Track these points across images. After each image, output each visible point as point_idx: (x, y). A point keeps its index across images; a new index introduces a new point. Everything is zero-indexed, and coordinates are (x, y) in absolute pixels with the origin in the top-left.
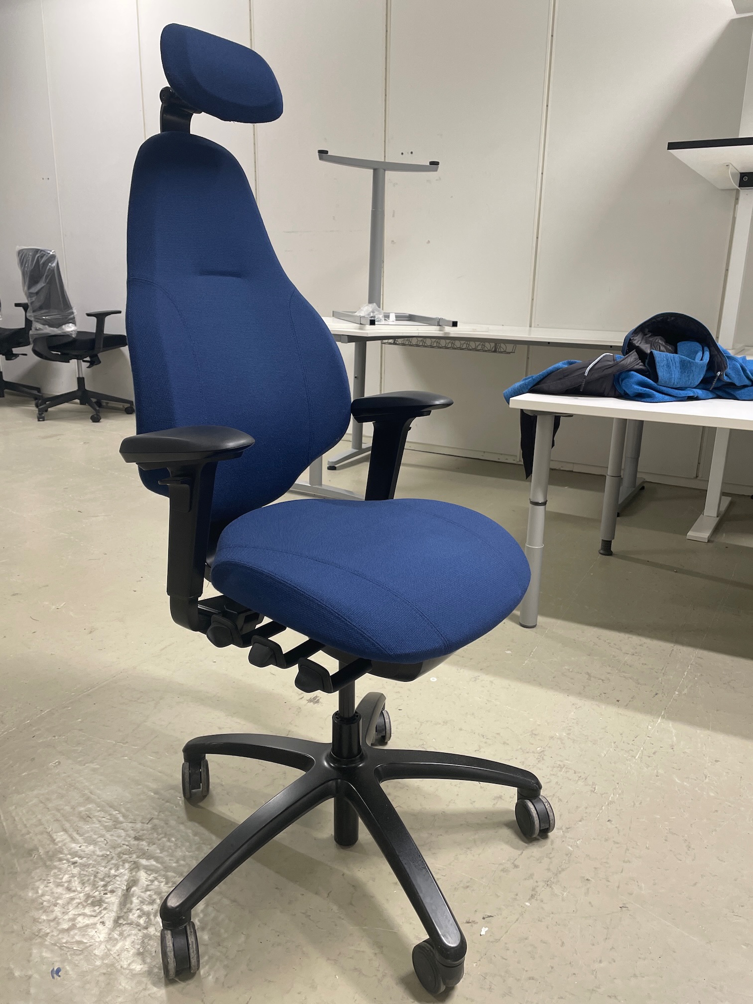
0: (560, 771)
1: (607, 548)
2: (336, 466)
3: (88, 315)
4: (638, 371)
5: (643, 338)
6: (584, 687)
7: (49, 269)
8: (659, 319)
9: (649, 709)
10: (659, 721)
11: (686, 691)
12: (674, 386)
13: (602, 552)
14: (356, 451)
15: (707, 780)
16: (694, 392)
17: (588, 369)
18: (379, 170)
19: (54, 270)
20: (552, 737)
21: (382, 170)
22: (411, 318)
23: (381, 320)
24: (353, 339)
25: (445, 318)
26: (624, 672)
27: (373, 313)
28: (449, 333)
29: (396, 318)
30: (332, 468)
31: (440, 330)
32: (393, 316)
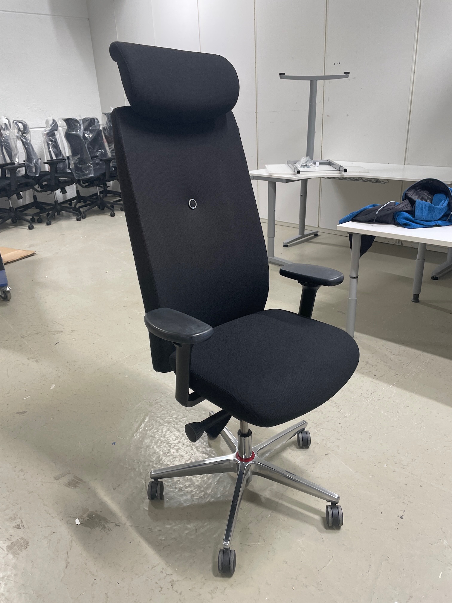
1: (416, 299)
2: (288, 245)
4: (407, 212)
5: (414, 192)
8: (424, 182)
9: (389, 382)
10: (390, 386)
11: (413, 375)
12: (424, 220)
13: (413, 300)
14: (301, 236)
15: (397, 414)
16: (436, 223)
17: (378, 210)
18: (313, 80)
21: (315, 81)
22: (330, 163)
23: (311, 166)
24: (288, 181)
25: (342, 166)
26: (386, 363)
27: (306, 163)
28: (343, 175)
29: (320, 164)
30: (285, 246)
31: (340, 173)
32: (317, 163)
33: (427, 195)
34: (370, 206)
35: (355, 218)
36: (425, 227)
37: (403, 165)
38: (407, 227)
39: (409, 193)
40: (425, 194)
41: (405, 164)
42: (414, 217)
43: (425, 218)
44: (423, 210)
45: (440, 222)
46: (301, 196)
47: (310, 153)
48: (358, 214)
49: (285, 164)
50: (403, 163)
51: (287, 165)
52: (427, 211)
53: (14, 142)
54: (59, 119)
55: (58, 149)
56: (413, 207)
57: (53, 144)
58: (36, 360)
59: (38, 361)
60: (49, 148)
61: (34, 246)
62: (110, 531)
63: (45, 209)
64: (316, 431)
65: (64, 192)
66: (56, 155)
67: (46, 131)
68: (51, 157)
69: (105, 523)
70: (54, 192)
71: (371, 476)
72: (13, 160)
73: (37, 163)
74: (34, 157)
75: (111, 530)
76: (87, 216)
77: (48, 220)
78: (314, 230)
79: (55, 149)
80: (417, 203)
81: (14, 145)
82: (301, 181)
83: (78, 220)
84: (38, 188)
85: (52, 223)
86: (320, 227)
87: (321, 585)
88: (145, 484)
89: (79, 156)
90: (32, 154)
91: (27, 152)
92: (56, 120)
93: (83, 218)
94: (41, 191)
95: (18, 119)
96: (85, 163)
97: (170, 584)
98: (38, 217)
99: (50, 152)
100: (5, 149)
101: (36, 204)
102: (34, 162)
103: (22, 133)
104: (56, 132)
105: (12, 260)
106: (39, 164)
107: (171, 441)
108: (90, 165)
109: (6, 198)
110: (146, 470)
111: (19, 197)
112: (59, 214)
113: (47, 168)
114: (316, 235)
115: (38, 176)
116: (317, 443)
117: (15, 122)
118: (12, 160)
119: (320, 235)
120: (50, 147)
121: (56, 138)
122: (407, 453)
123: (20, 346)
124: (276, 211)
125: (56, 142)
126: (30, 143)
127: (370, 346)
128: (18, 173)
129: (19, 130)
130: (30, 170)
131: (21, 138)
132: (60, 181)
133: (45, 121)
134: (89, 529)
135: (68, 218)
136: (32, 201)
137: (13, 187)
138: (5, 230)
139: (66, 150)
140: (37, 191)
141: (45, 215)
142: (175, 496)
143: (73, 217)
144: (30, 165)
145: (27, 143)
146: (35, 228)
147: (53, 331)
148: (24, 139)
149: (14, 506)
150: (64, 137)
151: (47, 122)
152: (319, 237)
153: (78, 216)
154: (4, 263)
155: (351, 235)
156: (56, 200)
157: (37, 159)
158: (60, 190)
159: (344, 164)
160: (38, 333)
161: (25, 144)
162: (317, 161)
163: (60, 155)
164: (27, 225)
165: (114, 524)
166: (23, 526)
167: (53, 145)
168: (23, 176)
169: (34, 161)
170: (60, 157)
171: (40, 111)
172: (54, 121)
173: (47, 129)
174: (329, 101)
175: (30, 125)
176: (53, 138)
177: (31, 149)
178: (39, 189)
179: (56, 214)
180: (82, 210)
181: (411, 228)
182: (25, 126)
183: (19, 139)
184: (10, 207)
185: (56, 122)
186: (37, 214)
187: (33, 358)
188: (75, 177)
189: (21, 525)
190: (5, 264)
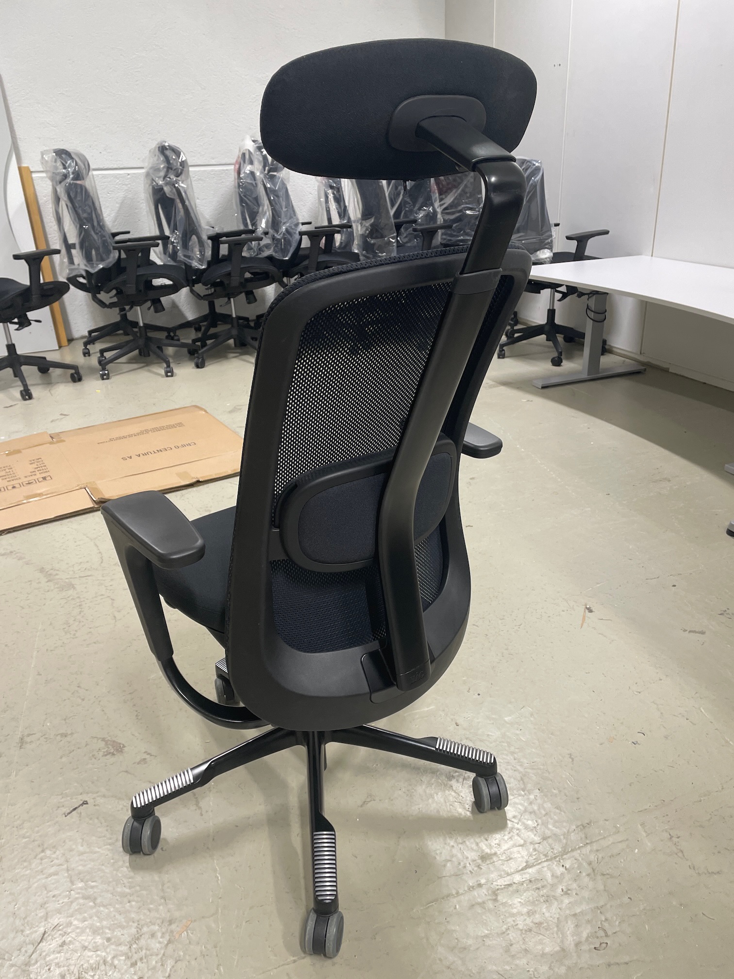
3: (568, 238)
7: (532, 184)
19: (536, 186)
55: (342, 204)
60: (327, 202)
66: (339, 217)
68: (330, 219)
79: (337, 204)
89: (372, 220)
96: (382, 237)
102: (284, 230)
103: (268, 169)
108: (391, 240)
109: (226, 299)
111: (251, 297)
113: (306, 243)
115: (287, 258)
118: (254, 227)
130: (276, 246)
131: (264, 182)
137: (235, 281)
139: (355, 208)
144: (276, 235)
145: (274, 192)
148: (270, 182)
157: (293, 224)
161: (269, 192)
169: (284, 227)
170: (345, 218)
177: (284, 204)
184: (232, 317)
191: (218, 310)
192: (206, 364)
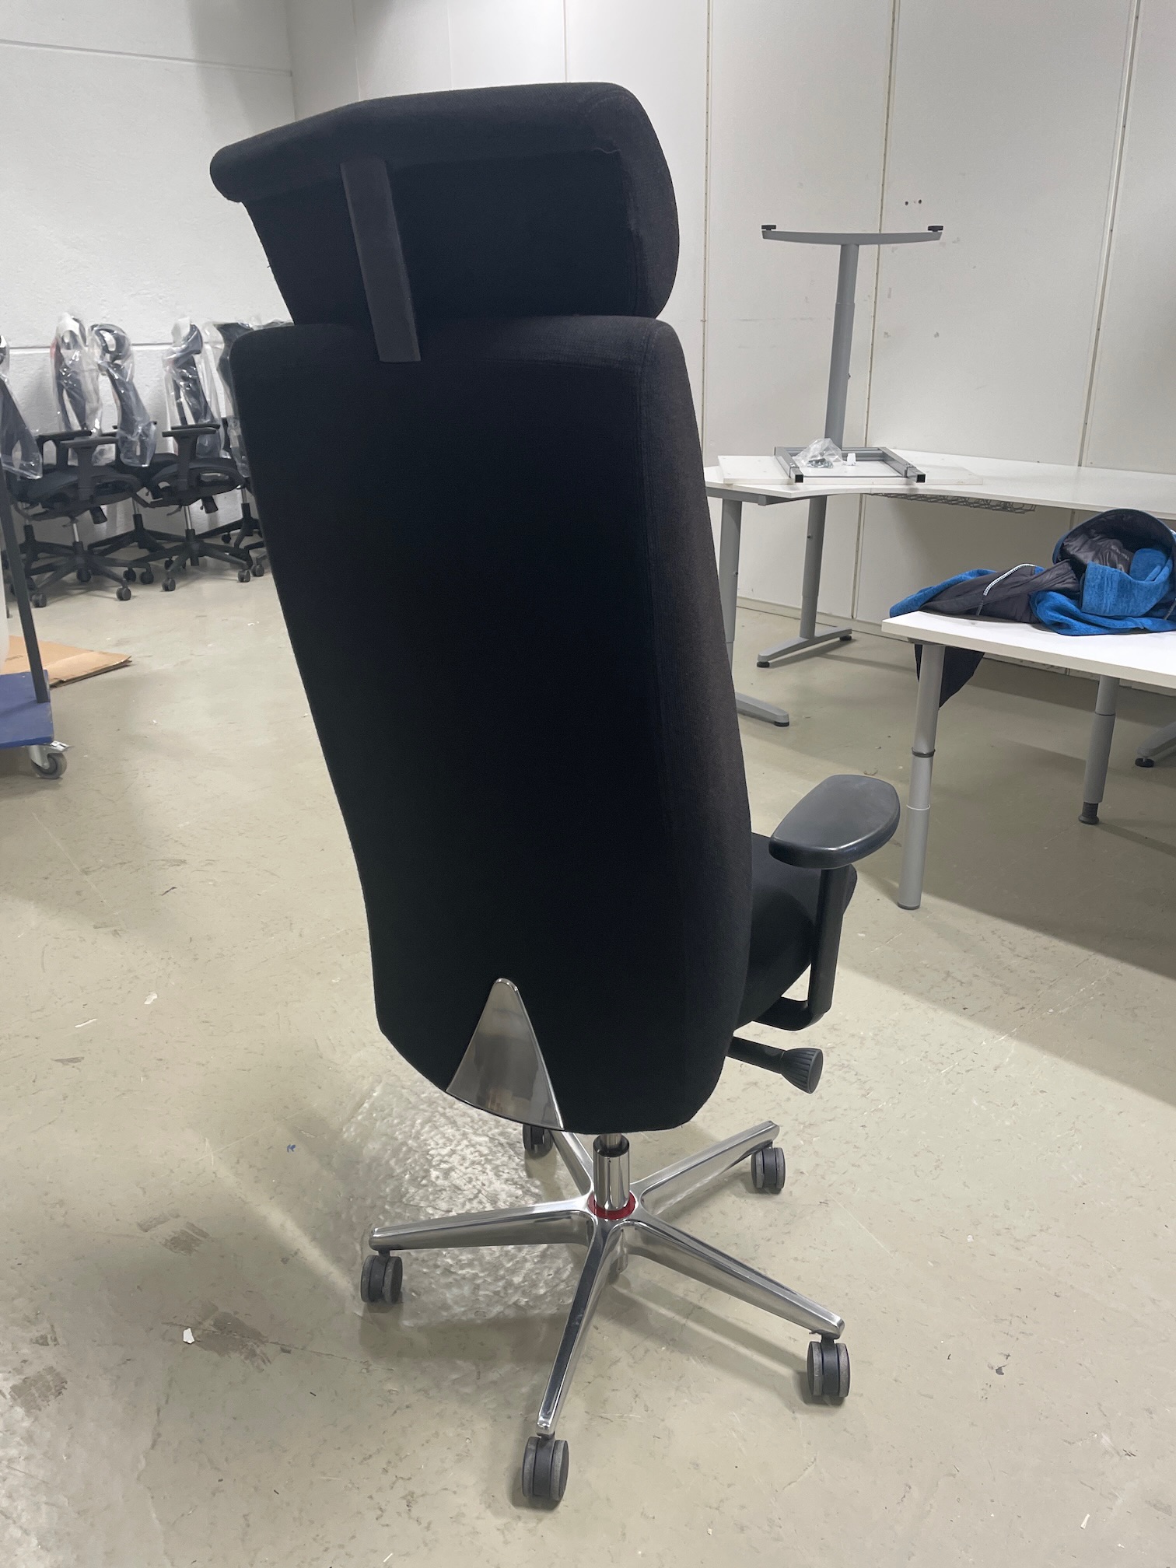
0: (840, 1070)
1: (1091, 814)
2: (769, 662)
4: (1064, 592)
5: (1084, 543)
6: (932, 987)
8: (1109, 518)
9: (999, 1025)
10: (1003, 1038)
11: (1065, 1011)
12: (1106, 615)
14: (803, 640)
15: (1014, 1108)
16: (1136, 624)
17: (990, 586)
18: (849, 245)
20: (853, 1036)
21: (853, 246)
22: (883, 457)
23: (833, 463)
24: (772, 500)
25: (913, 467)
26: (997, 977)
27: (822, 454)
28: (916, 489)
29: (859, 459)
30: (764, 664)
31: (907, 485)
32: (852, 457)
33: (1118, 551)
34: (971, 574)
35: (929, 603)
36: (1107, 632)
37: (1076, 467)
38: (1061, 631)
39: (1071, 545)
40: (1113, 547)
41: (1080, 465)
42: (1079, 606)
43: (1108, 611)
44: (1105, 590)
45: (1147, 622)
46: (809, 537)
47: (833, 428)
48: (941, 592)
49: (771, 455)
50: (1077, 464)
51: (774, 457)
52: (1115, 591)
53: (92, 380)
54: (207, 324)
55: (202, 399)
56: (1081, 580)
57: (189, 386)
58: (115, 930)
59: (118, 934)
60: (178, 397)
61: (128, 642)
62: (265, 1363)
63: (163, 548)
64: (802, 1142)
65: (210, 507)
66: (196, 415)
67: (174, 353)
68: (183, 419)
69: (255, 1344)
70: (187, 507)
71: (932, 1262)
72: (88, 423)
73: (145, 433)
74: (138, 419)
75: (269, 1361)
76: (265, 571)
77: (168, 579)
78: (842, 627)
79: (193, 399)
80: (1089, 570)
81: (90, 387)
82: (809, 500)
83: (243, 579)
84: (147, 495)
85: (177, 586)
86: (858, 618)
87: (781, 1527)
88: (360, 1252)
90: (135, 412)
91: (122, 406)
92: (200, 328)
93: (255, 575)
94: (153, 505)
95: (104, 322)
97: (404, 1502)
98: (145, 570)
99: (180, 406)
100: (70, 395)
101: (139, 535)
102: (140, 431)
103: (111, 357)
104: (197, 357)
105: (70, 678)
106: (152, 437)
107: (433, 1149)
109: (66, 520)
110: (366, 1218)
111: (99, 517)
112: (195, 563)
113: (171, 445)
114: (846, 638)
115: (146, 465)
116: (802, 1173)
117: (95, 329)
118: (85, 424)
119: (855, 640)
120: (182, 394)
121: (196, 373)
122: (1030, 1210)
123: (78, 893)
124: (739, 575)
125: (196, 381)
126: (131, 383)
127: (958, 931)
128: (99, 457)
129: (105, 349)
130: (128, 451)
131: (108, 371)
132: (202, 479)
133: (171, 328)
134: (215, 1356)
135: (218, 573)
136: (132, 528)
137: (85, 493)
138: (60, 600)
139: (221, 402)
140: (145, 504)
141: (160, 564)
142: (433, 1286)
143: (230, 572)
144: (129, 437)
145: (123, 384)
146: (135, 597)
147: (163, 860)
148: (116, 372)
149: (35, 1289)
150: (217, 370)
151: (176, 330)
152: (852, 645)
153: (244, 570)
154: (48, 683)
155: (919, 647)
156: (190, 528)
157: (146, 423)
158: (199, 503)
159: (919, 460)
160: (125, 863)
161: (118, 385)
162: (851, 451)
163: (205, 415)
164: (116, 589)
165: (278, 1347)
166: (55, 1340)
167: (188, 389)
168: (109, 466)
169: (140, 428)
170: (205, 419)
171: (161, 301)
172: (193, 328)
173: (175, 349)
174: (889, 296)
175: (132, 336)
176: (191, 371)
177: (133, 399)
178: (149, 499)
179: (188, 562)
180: (253, 554)
181: (1069, 633)
182: (120, 341)
183: (105, 373)
184: (75, 543)
185: (198, 330)
186: (140, 562)
187: (106, 926)
188: (241, 472)
189: (49, 1336)
190: (53, 686)
191: (39, 537)
192: (48, 602)
